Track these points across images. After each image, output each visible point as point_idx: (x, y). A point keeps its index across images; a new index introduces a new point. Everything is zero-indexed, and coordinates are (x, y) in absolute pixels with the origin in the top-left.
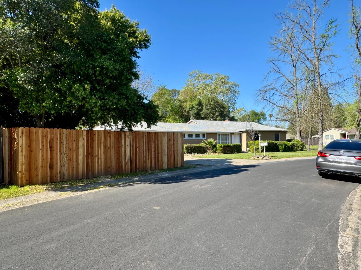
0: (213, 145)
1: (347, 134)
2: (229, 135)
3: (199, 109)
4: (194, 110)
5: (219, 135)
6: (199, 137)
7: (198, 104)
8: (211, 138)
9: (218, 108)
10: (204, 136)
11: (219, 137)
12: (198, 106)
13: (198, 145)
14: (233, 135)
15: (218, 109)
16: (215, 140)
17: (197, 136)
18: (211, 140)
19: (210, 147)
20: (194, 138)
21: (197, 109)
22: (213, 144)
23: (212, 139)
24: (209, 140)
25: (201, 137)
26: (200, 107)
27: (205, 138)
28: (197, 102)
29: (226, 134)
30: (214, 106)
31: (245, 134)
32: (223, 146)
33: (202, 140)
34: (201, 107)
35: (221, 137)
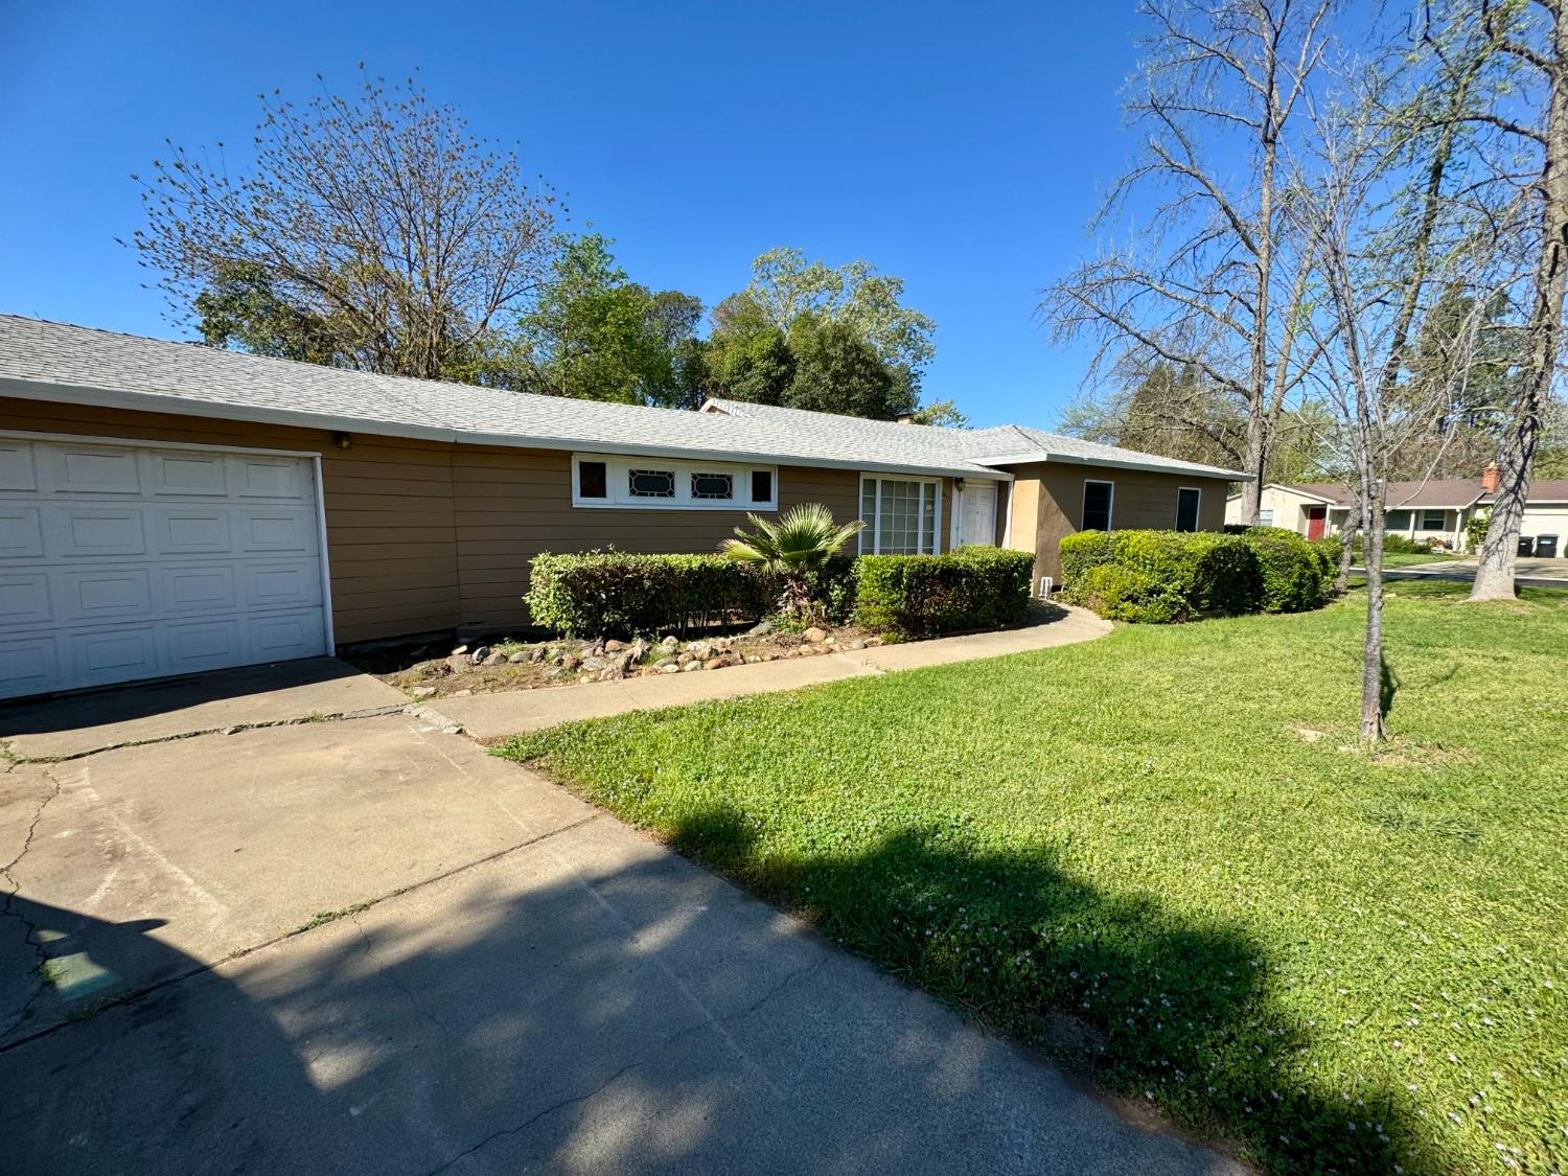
0: (825, 560)
1: (1329, 507)
2: (931, 488)
3: (773, 374)
4: (753, 380)
5: (871, 484)
6: (730, 496)
7: (771, 354)
8: (814, 501)
9: (860, 377)
10: (761, 491)
11: (873, 501)
12: (770, 364)
13: (696, 561)
14: (955, 492)
15: (863, 380)
16: (839, 521)
17: (712, 484)
18: (814, 520)
19: (798, 578)
20: (683, 498)
21: (767, 375)
22: (823, 553)
23: (816, 509)
24: (796, 523)
25: (742, 497)
26: (779, 365)
27: (771, 506)
28: (768, 344)
29: (917, 485)
30: (843, 367)
31: (1036, 483)
32: (911, 576)
33: (740, 518)
34: (783, 368)
35: (882, 500)
